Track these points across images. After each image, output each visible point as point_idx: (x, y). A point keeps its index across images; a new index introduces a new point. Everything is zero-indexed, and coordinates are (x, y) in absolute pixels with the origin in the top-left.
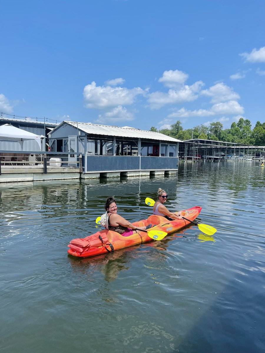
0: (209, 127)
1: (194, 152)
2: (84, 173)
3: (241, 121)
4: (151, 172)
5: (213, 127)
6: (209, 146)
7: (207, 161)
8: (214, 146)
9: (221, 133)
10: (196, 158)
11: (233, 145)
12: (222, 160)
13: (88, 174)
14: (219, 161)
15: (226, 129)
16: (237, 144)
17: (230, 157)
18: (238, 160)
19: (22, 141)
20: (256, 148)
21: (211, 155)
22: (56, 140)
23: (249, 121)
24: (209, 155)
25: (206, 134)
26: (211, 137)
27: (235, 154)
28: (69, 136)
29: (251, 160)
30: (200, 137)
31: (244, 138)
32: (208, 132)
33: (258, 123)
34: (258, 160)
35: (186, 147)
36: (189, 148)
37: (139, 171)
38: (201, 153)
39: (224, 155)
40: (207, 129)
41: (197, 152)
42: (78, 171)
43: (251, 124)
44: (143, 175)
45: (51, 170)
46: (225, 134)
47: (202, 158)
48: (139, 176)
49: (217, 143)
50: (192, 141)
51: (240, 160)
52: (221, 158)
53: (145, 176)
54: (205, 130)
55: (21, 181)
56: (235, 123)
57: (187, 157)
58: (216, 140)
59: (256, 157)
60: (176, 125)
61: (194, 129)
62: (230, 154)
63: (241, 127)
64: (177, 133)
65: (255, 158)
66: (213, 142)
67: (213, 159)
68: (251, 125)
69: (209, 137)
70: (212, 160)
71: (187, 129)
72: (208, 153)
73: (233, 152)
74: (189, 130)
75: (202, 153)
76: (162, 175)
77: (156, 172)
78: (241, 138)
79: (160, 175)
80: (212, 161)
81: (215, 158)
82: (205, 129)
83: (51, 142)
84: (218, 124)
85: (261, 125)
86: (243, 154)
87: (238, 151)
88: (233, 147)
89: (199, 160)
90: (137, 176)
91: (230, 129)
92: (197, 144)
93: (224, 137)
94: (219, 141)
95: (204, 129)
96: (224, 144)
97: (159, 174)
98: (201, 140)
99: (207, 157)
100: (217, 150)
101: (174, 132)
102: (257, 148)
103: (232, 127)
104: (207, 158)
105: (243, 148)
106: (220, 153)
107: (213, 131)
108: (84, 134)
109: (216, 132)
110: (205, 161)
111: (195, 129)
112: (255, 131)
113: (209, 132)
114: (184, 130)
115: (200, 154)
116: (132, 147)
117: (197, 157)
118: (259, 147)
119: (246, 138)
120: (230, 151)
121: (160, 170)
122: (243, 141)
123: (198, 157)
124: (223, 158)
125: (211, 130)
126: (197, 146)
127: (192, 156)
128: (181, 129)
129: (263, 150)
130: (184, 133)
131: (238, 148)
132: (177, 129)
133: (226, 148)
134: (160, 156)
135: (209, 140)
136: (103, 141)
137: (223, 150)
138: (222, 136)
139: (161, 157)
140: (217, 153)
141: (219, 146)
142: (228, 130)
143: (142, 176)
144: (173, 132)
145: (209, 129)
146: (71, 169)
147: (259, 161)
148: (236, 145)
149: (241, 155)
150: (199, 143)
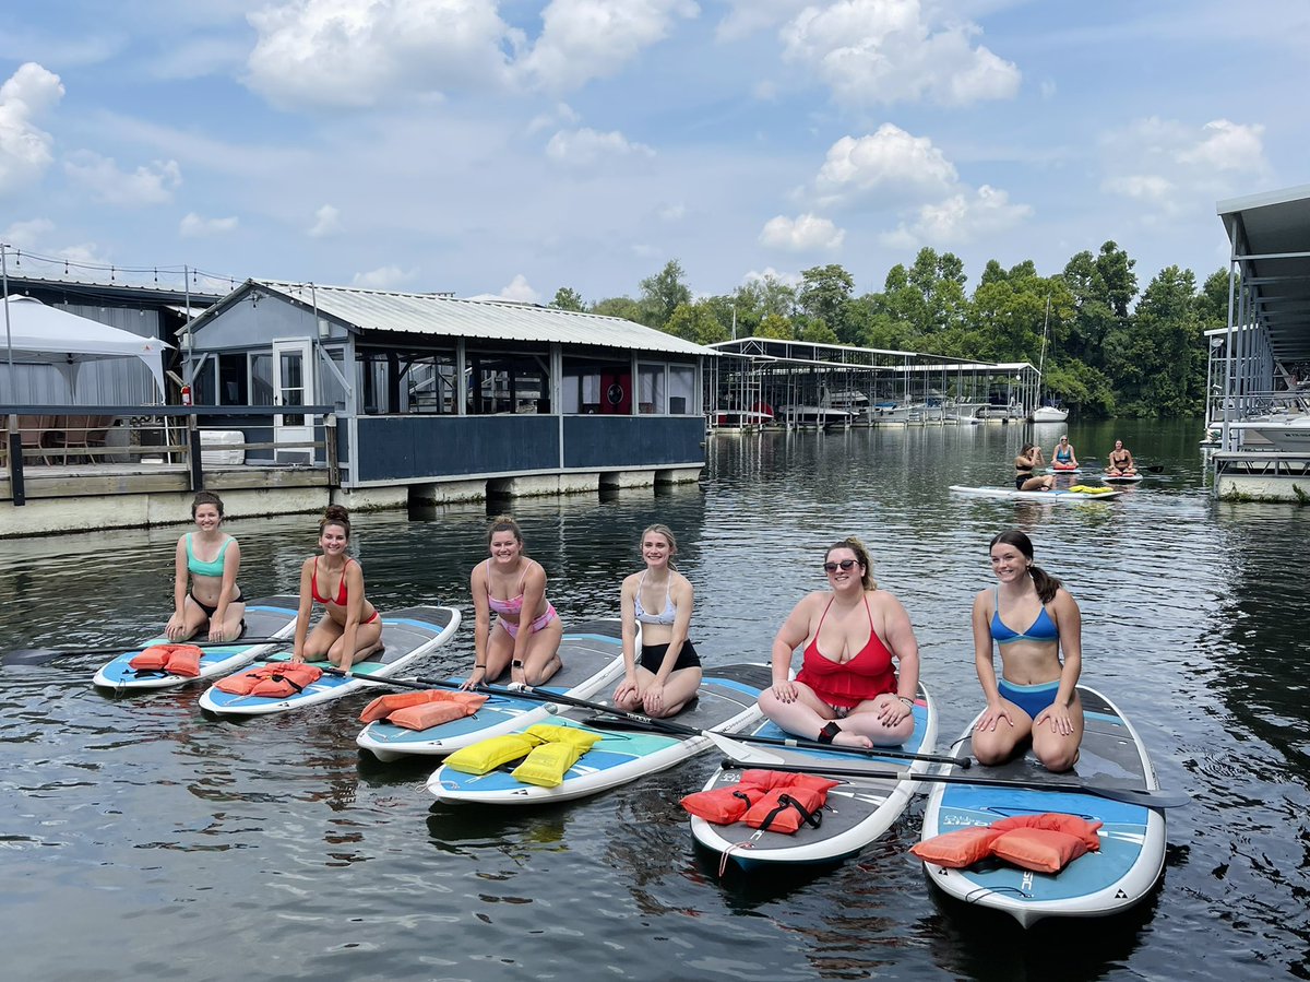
0: (798, 285)
1: (745, 392)
2: (349, 489)
3: (926, 260)
4: (603, 476)
5: (814, 285)
6: (805, 365)
7: (799, 427)
8: (822, 365)
9: (846, 311)
10: (756, 419)
11: (898, 360)
12: (859, 423)
13: (363, 491)
14: (847, 426)
15: (867, 296)
16: (915, 354)
17: (890, 409)
18: (921, 420)
19: (70, 362)
20: (991, 371)
21: (815, 404)
22: (215, 357)
23: (959, 262)
24: (807, 404)
25: (785, 316)
26: (806, 327)
27: (908, 397)
28: (274, 340)
29: (972, 418)
30: (763, 328)
31: (939, 330)
32: (794, 310)
33: (993, 268)
34: (1000, 417)
35: (714, 372)
36: (723, 377)
37: (559, 475)
38: (775, 394)
39: (865, 403)
40: (791, 293)
41: (756, 393)
42: (323, 479)
43: (964, 271)
44: (574, 487)
45: (218, 478)
46: (865, 315)
47: (779, 417)
48: (559, 493)
49: (834, 355)
50: (735, 348)
51: (931, 419)
52: (854, 416)
53: (580, 492)
54: (783, 301)
55: (101, 526)
56: (900, 267)
57: (719, 413)
58: (830, 342)
59: (990, 408)
60: (661, 281)
61: (736, 296)
62: (889, 398)
63: (927, 285)
64: (670, 312)
65: (986, 412)
66: (821, 349)
67: (821, 419)
68: (965, 279)
69: (797, 329)
70: (818, 422)
71: (708, 296)
72: (800, 397)
73: (900, 388)
74: (715, 303)
75: (779, 396)
76: (645, 486)
77: (621, 475)
78: (929, 330)
79: (638, 487)
80: (821, 427)
81: (829, 417)
82: (781, 297)
83: (190, 364)
84: (835, 272)
85: (1003, 275)
86: (942, 397)
87: (919, 386)
88: (900, 368)
89: (767, 425)
90: (552, 494)
91: (882, 292)
92: (756, 359)
93: (859, 328)
94: (841, 343)
95: (778, 294)
96: (865, 358)
97: (635, 484)
98: (769, 343)
99: (799, 411)
100: (838, 380)
101: (656, 310)
102: (993, 372)
103: (890, 287)
104: (800, 416)
105: (940, 372)
106: (848, 394)
107: (814, 304)
108: (342, 333)
109: (827, 304)
110: (789, 429)
111: (740, 298)
112: (981, 302)
113: (800, 308)
114: (694, 301)
115: (769, 402)
116: (516, 379)
117: (756, 414)
118: (1001, 366)
119: (948, 328)
120: (886, 386)
121: (638, 468)
122: (935, 342)
123: (762, 412)
124: (863, 415)
125: (805, 300)
126: (757, 367)
127: (739, 409)
128: (685, 297)
129: (1018, 378)
130: (696, 313)
131: (920, 373)
132: (666, 296)
133: (869, 374)
134: (636, 413)
135: (801, 340)
136: (399, 356)
137: (859, 380)
138: (853, 321)
139: (638, 415)
140: (839, 395)
141: (843, 366)
142: (876, 297)
143: (569, 493)
144: (649, 310)
145: (797, 297)
146: (296, 474)
147: (1005, 422)
148: (913, 361)
149: (933, 402)
150: (763, 356)
